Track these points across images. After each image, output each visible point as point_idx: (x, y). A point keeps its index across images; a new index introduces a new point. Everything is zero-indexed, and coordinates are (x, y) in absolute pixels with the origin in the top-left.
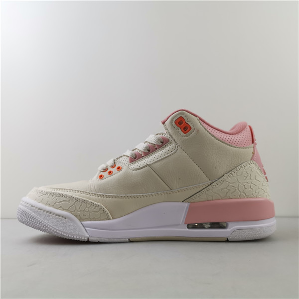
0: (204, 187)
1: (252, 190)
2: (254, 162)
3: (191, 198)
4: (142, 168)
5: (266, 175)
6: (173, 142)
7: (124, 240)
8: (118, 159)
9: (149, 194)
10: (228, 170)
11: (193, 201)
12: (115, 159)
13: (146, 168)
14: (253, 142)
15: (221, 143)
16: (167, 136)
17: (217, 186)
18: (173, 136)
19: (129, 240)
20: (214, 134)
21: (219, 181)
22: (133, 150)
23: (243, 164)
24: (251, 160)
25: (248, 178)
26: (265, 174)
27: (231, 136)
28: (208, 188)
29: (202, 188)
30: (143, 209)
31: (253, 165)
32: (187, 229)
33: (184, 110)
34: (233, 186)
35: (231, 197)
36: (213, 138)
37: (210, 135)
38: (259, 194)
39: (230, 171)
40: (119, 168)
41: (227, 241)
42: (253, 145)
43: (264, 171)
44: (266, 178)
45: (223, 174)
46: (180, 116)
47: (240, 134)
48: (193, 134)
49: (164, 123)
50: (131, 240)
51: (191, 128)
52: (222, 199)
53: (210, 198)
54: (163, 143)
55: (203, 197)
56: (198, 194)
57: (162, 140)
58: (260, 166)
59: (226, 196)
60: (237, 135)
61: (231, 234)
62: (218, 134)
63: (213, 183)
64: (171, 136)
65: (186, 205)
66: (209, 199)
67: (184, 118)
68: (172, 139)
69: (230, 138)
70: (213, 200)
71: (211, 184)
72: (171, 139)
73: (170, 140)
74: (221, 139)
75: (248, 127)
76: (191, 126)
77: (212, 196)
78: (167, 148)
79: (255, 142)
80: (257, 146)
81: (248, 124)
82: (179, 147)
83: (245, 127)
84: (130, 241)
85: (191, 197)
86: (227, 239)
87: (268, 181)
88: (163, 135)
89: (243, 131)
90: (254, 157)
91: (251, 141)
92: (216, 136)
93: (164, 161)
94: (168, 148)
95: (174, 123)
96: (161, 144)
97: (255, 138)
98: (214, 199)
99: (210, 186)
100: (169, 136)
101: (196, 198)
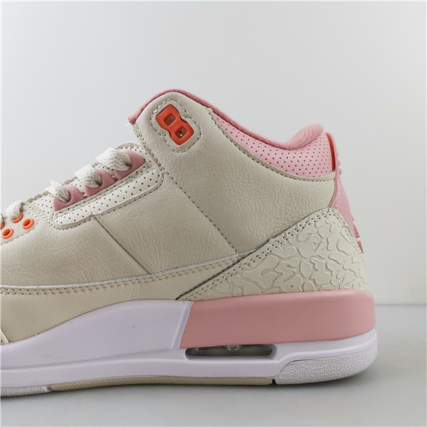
0: (225, 266)
1: (329, 273)
2: (336, 211)
3: (196, 290)
4: (79, 224)
5: (358, 239)
6: (155, 166)
7: (36, 390)
8: (31, 201)
9: (97, 283)
10: (278, 229)
11: (199, 297)
12: (25, 201)
13: (88, 223)
14: (334, 167)
15: (264, 168)
16: (140, 151)
17: (253, 265)
18: (153, 151)
19: (49, 388)
20: (248, 148)
21: (257, 253)
22: (67, 183)
23: (311, 217)
24: (330, 206)
25: (322, 246)
26: (358, 237)
27: (286, 152)
28: (232, 268)
29: (219, 270)
30: (82, 317)
31: (332, 219)
32: (186, 361)
33: (179, 91)
34: (288, 266)
35: (283, 290)
36: (245, 156)
37: (237, 148)
38: (345, 281)
39: (284, 231)
40: (27, 223)
41: (273, 385)
42: (334, 173)
43: (355, 230)
44: (359, 243)
45: (265, 239)
46: (168, 103)
47: (305, 150)
48: (196, 146)
49: (133, 121)
50: (54, 388)
51: (192, 132)
52: (263, 294)
53: (237, 291)
54: (132, 166)
55: (221, 288)
56: (210, 283)
57: (129, 161)
58: (348, 218)
59: (272, 286)
60: (299, 151)
61: (282, 371)
62: (255, 147)
63: (243, 258)
64: (149, 151)
65: (184, 306)
66: (235, 294)
67: (179, 108)
68: (150, 159)
69: (284, 157)
70: (243, 296)
71: (238, 261)
72: (148, 158)
73: (147, 161)
74: (262, 159)
75: (326, 137)
76: (193, 126)
77: (242, 287)
78: (140, 179)
79: (339, 167)
80: (342, 178)
81: (326, 130)
82: (165, 176)
83: (319, 135)
84: (53, 392)
85: (195, 288)
86: (274, 381)
87: (363, 252)
88: (133, 150)
89: (314, 143)
90: (336, 201)
91: (331, 166)
92: (252, 152)
93: (130, 208)
94: (142, 177)
95: (154, 119)
96: (126, 168)
97: (339, 158)
98: (245, 293)
99: (237, 265)
100: (144, 151)
101: (207, 292)
